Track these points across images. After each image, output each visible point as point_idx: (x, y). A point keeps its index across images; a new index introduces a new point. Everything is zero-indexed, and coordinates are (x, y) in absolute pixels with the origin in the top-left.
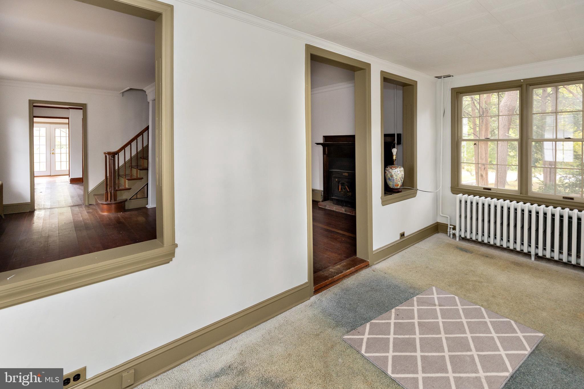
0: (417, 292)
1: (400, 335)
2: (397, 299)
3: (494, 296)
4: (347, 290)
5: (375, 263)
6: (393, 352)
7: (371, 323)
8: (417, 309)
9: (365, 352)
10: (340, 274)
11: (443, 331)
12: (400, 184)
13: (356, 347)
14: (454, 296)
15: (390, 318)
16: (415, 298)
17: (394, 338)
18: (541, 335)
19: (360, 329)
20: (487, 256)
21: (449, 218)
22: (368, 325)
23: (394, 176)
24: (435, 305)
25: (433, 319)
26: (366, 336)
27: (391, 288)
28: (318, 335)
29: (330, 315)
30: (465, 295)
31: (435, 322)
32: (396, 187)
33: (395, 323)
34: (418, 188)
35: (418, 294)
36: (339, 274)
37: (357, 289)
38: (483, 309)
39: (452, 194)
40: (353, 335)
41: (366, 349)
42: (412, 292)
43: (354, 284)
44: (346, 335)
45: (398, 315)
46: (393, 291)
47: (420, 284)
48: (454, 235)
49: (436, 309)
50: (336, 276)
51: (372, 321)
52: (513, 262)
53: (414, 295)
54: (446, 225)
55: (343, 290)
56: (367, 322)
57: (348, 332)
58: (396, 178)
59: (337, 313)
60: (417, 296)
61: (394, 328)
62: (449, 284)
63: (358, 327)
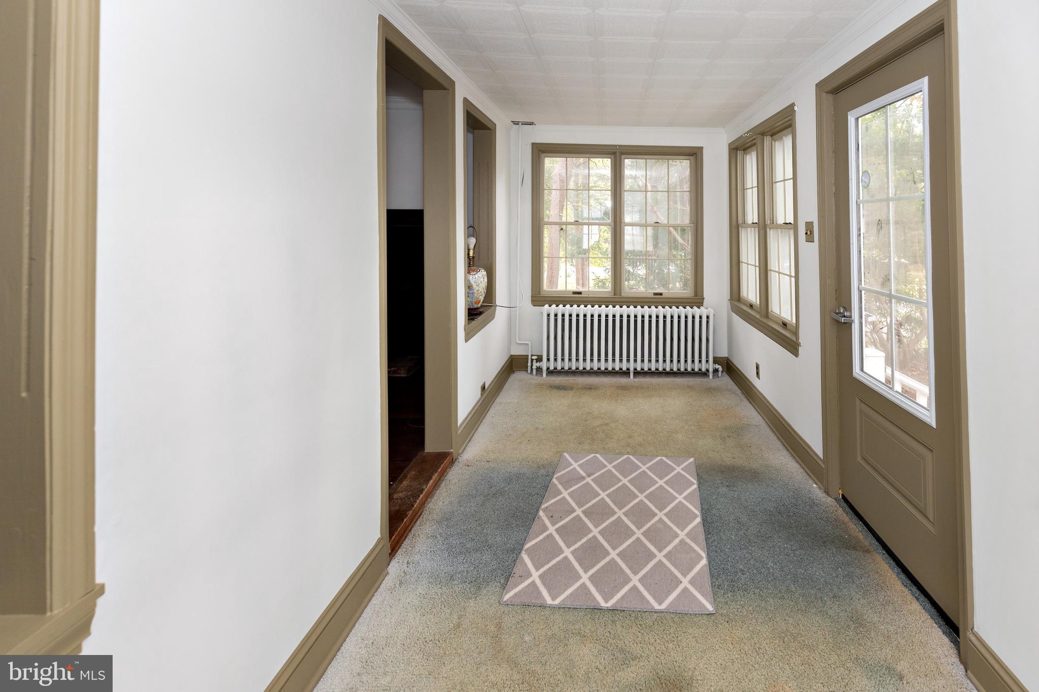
0: (551, 470)
1: (576, 543)
2: (534, 494)
3: (630, 437)
4: (446, 519)
5: (460, 451)
6: (586, 573)
7: (525, 550)
8: (568, 494)
9: (553, 599)
10: (421, 496)
11: (616, 507)
12: (482, 298)
13: (534, 601)
14: (593, 455)
15: (545, 528)
16: (554, 480)
17: (573, 553)
18: (692, 460)
19: (518, 570)
20: (590, 388)
21: (530, 344)
22: (525, 556)
23: (475, 286)
24: (584, 478)
25: (594, 498)
26: (535, 575)
27: (514, 480)
28: (459, 625)
29: (452, 578)
30: (604, 448)
31: (599, 500)
32: (476, 306)
33: (557, 530)
34: (498, 303)
35: (554, 473)
36: (419, 497)
37: (462, 509)
38: (631, 457)
39: (533, 306)
40: (516, 586)
41: (550, 595)
42: (545, 473)
43: (451, 503)
44: (505, 595)
45: (552, 517)
46: (519, 484)
47: (546, 456)
48: (539, 370)
49: (588, 483)
50: (417, 503)
51: (526, 547)
52: (618, 387)
53: (550, 476)
54: (526, 357)
55: (439, 522)
56: (520, 553)
57: (504, 587)
58: (477, 288)
59: (461, 568)
60: (555, 476)
61: (561, 538)
62: (578, 442)
63: (513, 569)
